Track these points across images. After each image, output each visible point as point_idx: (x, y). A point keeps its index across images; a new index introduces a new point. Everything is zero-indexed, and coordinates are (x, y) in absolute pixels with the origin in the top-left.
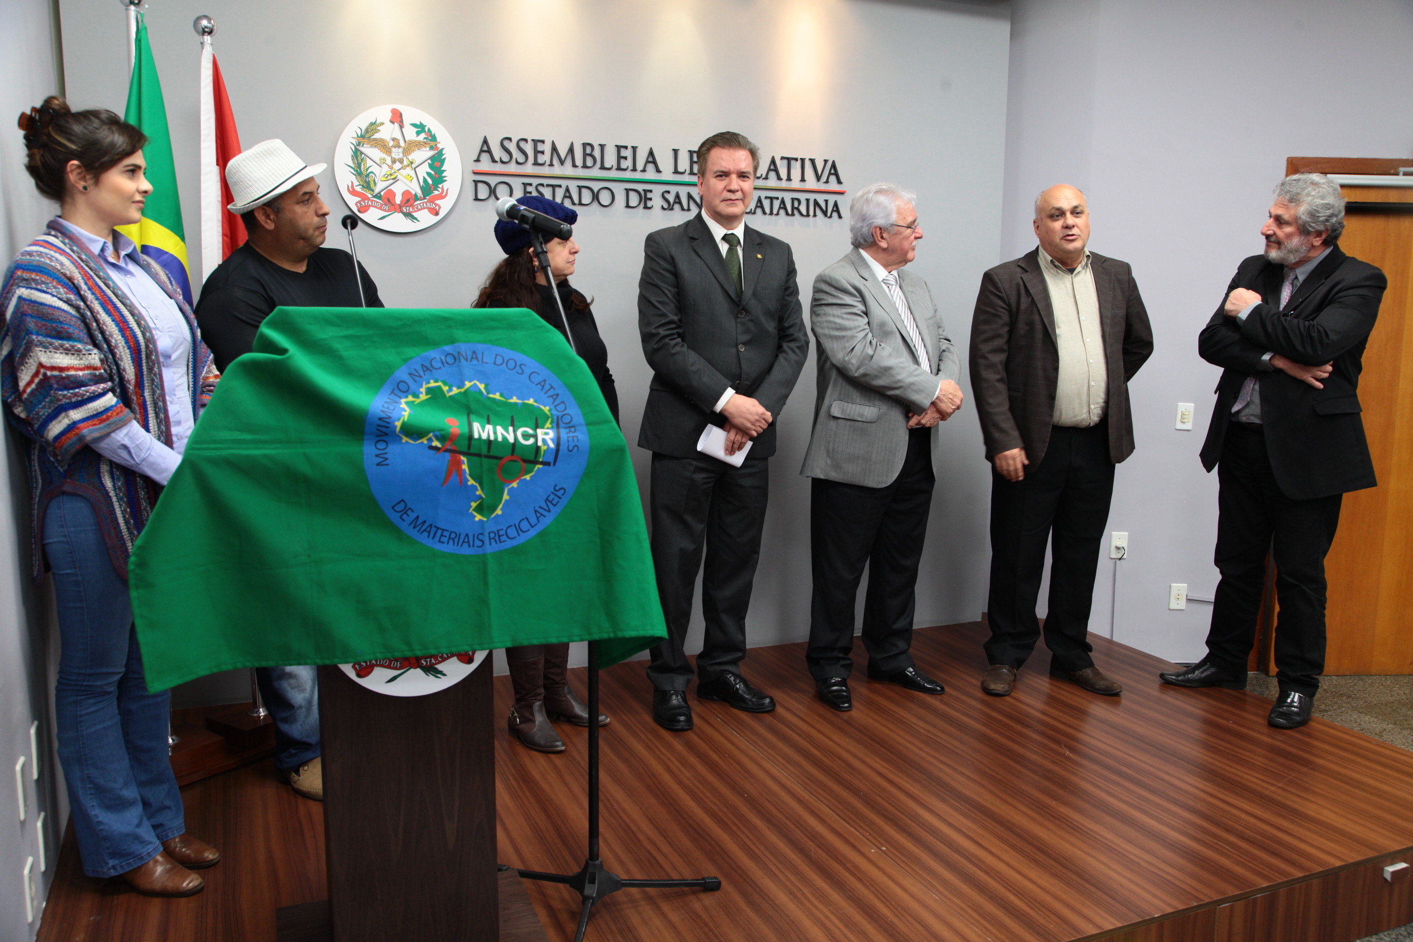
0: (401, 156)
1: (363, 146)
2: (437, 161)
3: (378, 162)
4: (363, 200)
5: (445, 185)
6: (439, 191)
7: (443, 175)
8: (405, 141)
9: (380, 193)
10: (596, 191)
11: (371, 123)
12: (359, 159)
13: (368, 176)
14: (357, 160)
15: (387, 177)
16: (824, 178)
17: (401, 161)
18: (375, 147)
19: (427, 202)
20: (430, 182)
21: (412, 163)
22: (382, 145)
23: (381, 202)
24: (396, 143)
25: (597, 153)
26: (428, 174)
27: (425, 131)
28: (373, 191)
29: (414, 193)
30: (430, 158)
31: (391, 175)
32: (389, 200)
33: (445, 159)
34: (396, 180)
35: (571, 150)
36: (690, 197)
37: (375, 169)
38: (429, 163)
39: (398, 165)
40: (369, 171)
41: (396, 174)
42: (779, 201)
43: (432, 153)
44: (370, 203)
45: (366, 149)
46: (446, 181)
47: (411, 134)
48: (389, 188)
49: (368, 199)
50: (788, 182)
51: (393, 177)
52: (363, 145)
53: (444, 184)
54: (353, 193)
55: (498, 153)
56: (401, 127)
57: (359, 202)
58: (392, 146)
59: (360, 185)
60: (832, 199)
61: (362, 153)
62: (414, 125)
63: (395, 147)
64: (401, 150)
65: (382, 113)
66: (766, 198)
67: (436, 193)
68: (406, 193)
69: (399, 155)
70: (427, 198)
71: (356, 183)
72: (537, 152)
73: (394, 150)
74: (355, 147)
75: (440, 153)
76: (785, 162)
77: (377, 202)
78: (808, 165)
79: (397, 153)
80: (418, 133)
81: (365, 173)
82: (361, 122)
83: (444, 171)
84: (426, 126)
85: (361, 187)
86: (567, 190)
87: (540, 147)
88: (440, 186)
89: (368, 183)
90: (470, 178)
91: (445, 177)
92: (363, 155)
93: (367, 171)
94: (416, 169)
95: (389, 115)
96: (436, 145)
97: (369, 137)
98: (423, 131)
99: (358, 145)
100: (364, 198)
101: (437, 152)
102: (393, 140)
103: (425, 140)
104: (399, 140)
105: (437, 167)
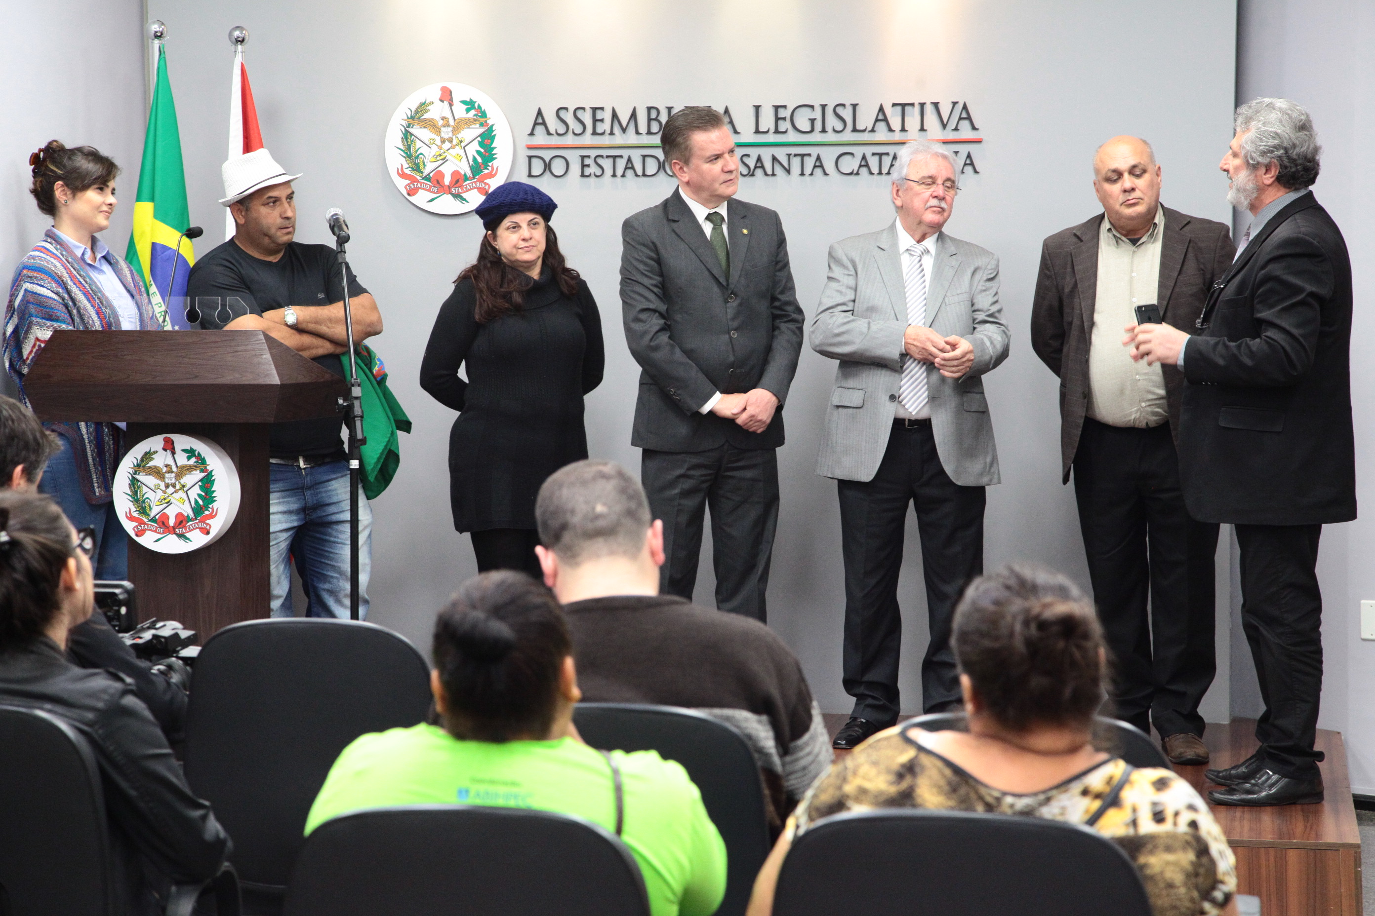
0: (450, 135)
1: (412, 127)
2: (487, 139)
3: (428, 143)
4: (412, 182)
5: (495, 163)
6: (488, 169)
7: (493, 152)
8: (455, 120)
9: (428, 175)
10: (662, 159)
11: (421, 103)
12: (409, 141)
13: (417, 157)
14: (407, 142)
15: (436, 158)
16: (952, 125)
17: (450, 141)
18: (425, 127)
19: (477, 181)
20: (480, 160)
21: (461, 142)
22: (431, 125)
23: (430, 184)
24: (445, 122)
25: (663, 118)
26: (478, 152)
27: (475, 108)
28: (422, 173)
29: (463, 173)
30: (480, 136)
31: (440, 155)
32: (438, 182)
33: (495, 135)
34: (445, 160)
35: (634, 115)
36: (774, 159)
37: (424, 150)
38: (479, 141)
39: (447, 145)
40: (418, 153)
41: (446, 154)
42: (891, 158)
43: (482, 130)
44: (419, 185)
45: (416, 131)
46: (496, 158)
47: (460, 111)
48: (439, 169)
49: (418, 181)
50: (903, 134)
51: (442, 157)
52: (413, 126)
53: (494, 162)
54: (403, 175)
55: (553, 124)
56: (451, 105)
57: (409, 185)
58: (441, 126)
59: (410, 167)
60: (964, 149)
61: (412, 134)
62: (464, 102)
63: (445, 126)
64: (450, 129)
65: (432, 93)
66: (874, 154)
67: (486, 171)
68: (455, 174)
69: (448, 134)
70: (477, 177)
71: (406, 165)
72: (595, 121)
73: (443, 129)
74: (405, 129)
75: (490, 129)
76: (899, 108)
77: (426, 184)
78: (929, 110)
79: (446, 132)
80: (468, 111)
81: (414, 155)
82: (411, 103)
83: (495, 148)
84: (476, 102)
85: (410, 169)
86: (629, 160)
87: (599, 115)
88: (490, 164)
89: (417, 165)
90: (524, 153)
91: (495, 154)
92: (413, 137)
93: (416, 153)
94: (466, 148)
95: (439, 94)
96: (486, 121)
97: (419, 118)
98: (473, 107)
99: (408, 127)
100: (413, 180)
101: (486, 128)
102: (442, 119)
103: (475, 117)
104: (448, 119)
105: (487, 144)
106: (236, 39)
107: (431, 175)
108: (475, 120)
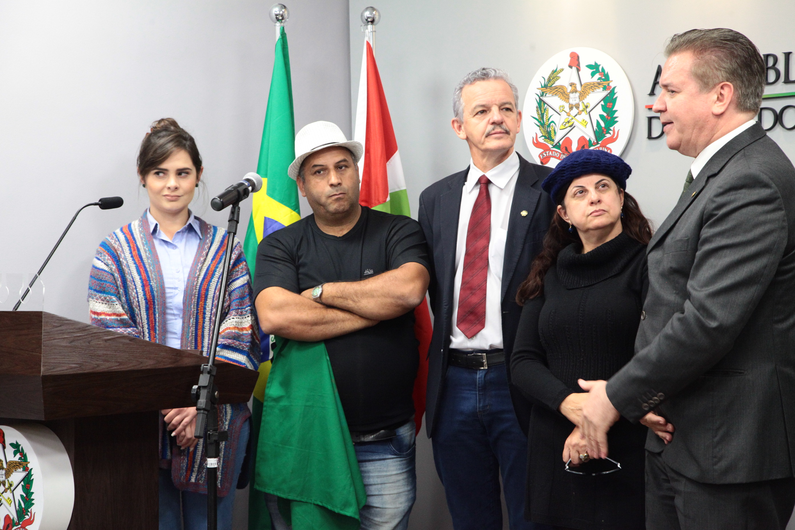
0: (577, 101)
1: (545, 96)
2: (609, 102)
3: (558, 110)
4: (545, 151)
5: (616, 127)
6: (610, 133)
7: (615, 116)
8: (581, 85)
9: (559, 142)
10: (778, 111)
11: (553, 71)
12: (543, 110)
13: (549, 126)
14: (541, 111)
15: (565, 125)
17: (577, 107)
18: (556, 95)
19: (600, 146)
20: (603, 124)
21: (587, 107)
22: (562, 92)
23: (559, 151)
24: (573, 88)
25: (781, 66)
26: (601, 116)
27: (598, 71)
28: (553, 141)
29: (588, 139)
30: (603, 99)
31: (569, 122)
32: (566, 149)
33: (616, 98)
34: (572, 127)
37: (555, 118)
38: (602, 105)
39: (575, 111)
40: (550, 121)
41: (573, 120)
43: (605, 93)
44: (551, 153)
46: (617, 122)
47: (586, 76)
48: (567, 136)
49: (548, 149)
51: (570, 124)
52: (546, 94)
53: (616, 125)
54: (537, 144)
56: (578, 70)
57: (542, 153)
58: (570, 92)
59: (543, 136)
62: (589, 66)
63: (573, 93)
64: (577, 95)
65: (562, 59)
67: (608, 136)
68: (582, 139)
69: (575, 100)
70: (600, 142)
71: (539, 134)
73: (571, 95)
74: (540, 99)
75: (612, 92)
77: (557, 152)
79: (574, 98)
80: (593, 75)
81: (547, 123)
82: (545, 72)
83: (616, 111)
84: (600, 65)
85: (543, 138)
88: (612, 128)
89: (549, 133)
90: (644, 114)
91: (617, 117)
92: (546, 105)
93: (548, 121)
94: (591, 113)
95: (568, 60)
96: (609, 84)
97: (551, 86)
98: (597, 71)
99: (542, 96)
100: (546, 148)
101: (609, 91)
102: (571, 86)
103: (599, 81)
104: (576, 84)
105: (609, 108)
106: (367, 20)
107: (561, 142)
108: (599, 84)
